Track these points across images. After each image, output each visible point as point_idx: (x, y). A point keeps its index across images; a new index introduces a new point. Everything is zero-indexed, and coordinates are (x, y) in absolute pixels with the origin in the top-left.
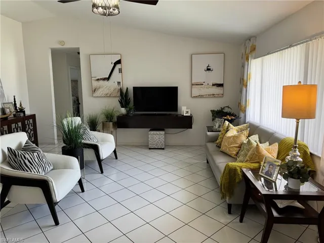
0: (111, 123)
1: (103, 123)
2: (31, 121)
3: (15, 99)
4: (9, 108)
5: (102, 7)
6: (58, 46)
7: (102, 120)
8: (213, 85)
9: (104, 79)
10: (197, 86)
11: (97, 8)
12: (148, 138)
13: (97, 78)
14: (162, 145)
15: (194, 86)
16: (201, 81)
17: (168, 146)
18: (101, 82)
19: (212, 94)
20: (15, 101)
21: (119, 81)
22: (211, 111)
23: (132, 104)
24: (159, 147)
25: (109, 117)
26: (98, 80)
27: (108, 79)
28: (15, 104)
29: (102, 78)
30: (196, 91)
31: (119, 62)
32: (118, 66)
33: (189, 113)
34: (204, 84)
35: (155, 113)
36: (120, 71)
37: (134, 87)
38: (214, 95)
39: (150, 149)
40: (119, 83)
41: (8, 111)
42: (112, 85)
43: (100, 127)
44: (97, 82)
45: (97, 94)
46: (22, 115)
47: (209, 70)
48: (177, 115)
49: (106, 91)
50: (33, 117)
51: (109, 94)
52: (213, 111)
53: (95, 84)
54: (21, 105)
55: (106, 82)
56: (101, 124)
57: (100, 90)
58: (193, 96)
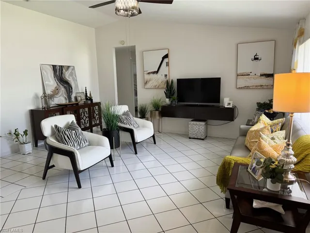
0: (157, 112)
1: (151, 112)
2: (97, 107)
3: (86, 90)
4: (80, 97)
5: (124, 10)
6: (120, 46)
7: (150, 109)
8: (262, 75)
9: (154, 73)
10: (242, 76)
11: (118, 11)
12: (189, 128)
13: (148, 72)
14: (201, 135)
15: (239, 77)
16: (247, 71)
17: (209, 137)
18: (152, 75)
19: (259, 85)
20: (86, 91)
21: (166, 74)
22: (257, 103)
23: (176, 95)
24: (199, 138)
25: (156, 106)
26: (149, 73)
27: (157, 72)
28: (86, 94)
29: (152, 71)
30: (242, 82)
31: (166, 56)
32: (166, 60)
33: (231, 104)
34: (250, 74)
35: (197, 103)
36: (168, 64)
37: (177, 79)
38: (262, 86)
39: (190, 138)
40: (166, 76)
41: (79, 99)
42: (160, 78)
43: (148, 115)
44: (148, 75)
45: (148, 86)
46: (89, 102)
47: (256, 59)
48: (219, 107)
49: (155, 84)
50: (98, 104)
51: (158, 86)
52: (258, 104)
53: (147, 77)
54: (90, 94)
55: (155, 75)
56: (150, 112)
57: (151, 82)
58: (238, 87)
